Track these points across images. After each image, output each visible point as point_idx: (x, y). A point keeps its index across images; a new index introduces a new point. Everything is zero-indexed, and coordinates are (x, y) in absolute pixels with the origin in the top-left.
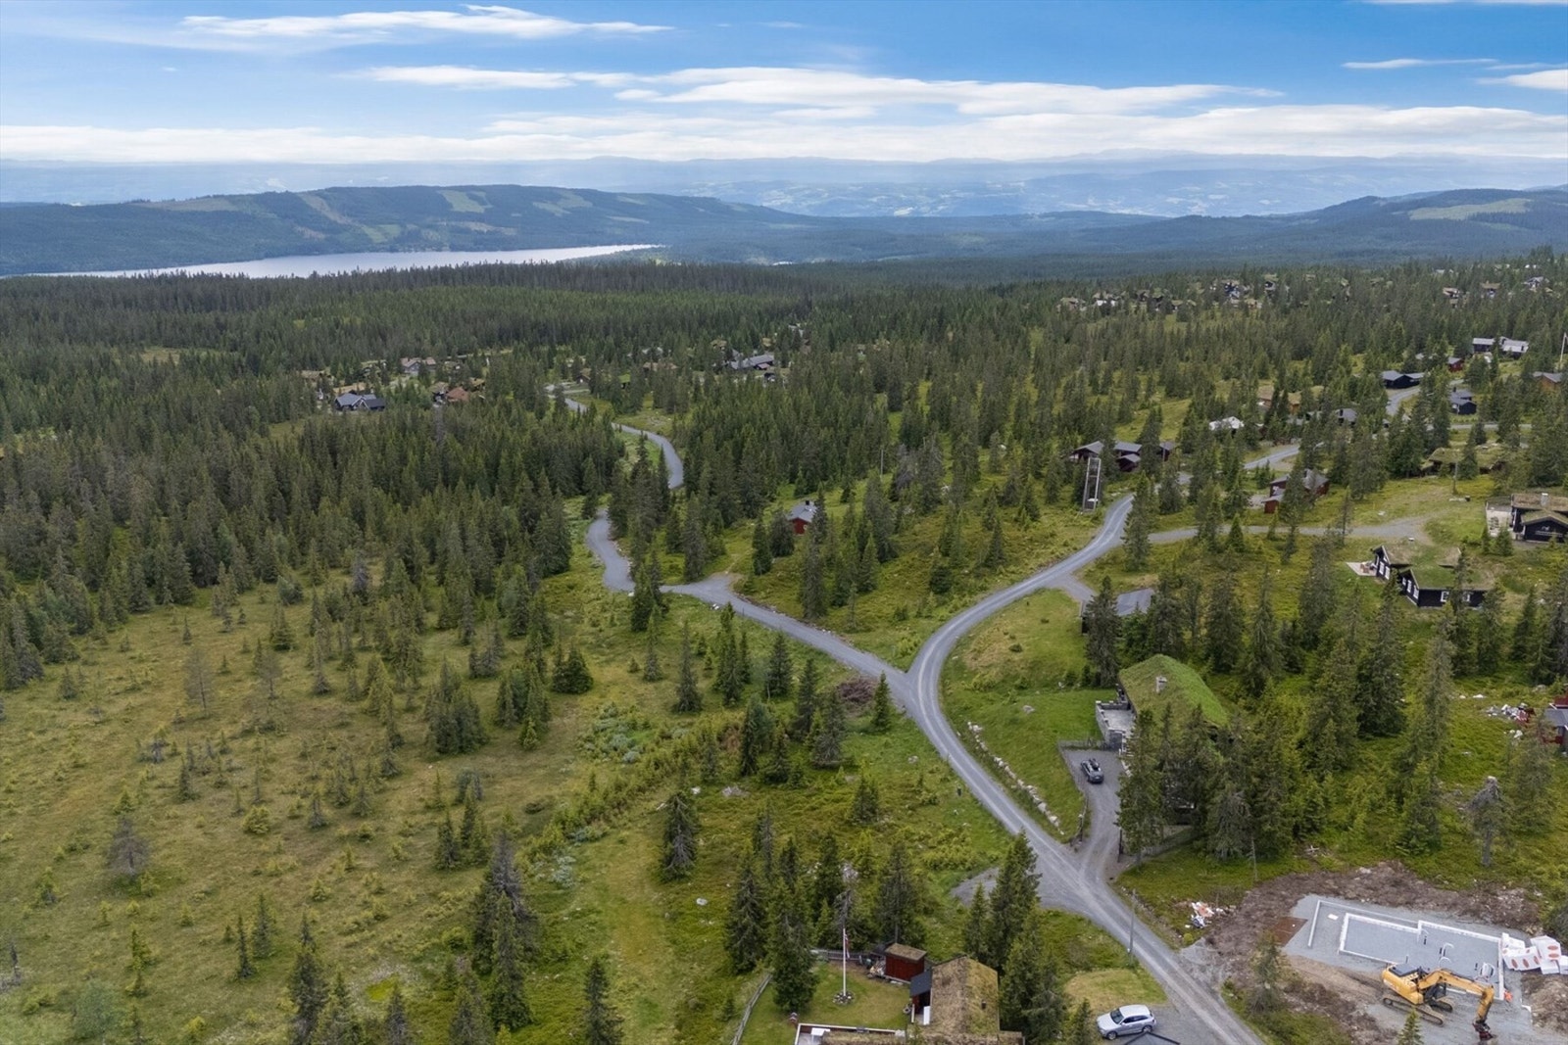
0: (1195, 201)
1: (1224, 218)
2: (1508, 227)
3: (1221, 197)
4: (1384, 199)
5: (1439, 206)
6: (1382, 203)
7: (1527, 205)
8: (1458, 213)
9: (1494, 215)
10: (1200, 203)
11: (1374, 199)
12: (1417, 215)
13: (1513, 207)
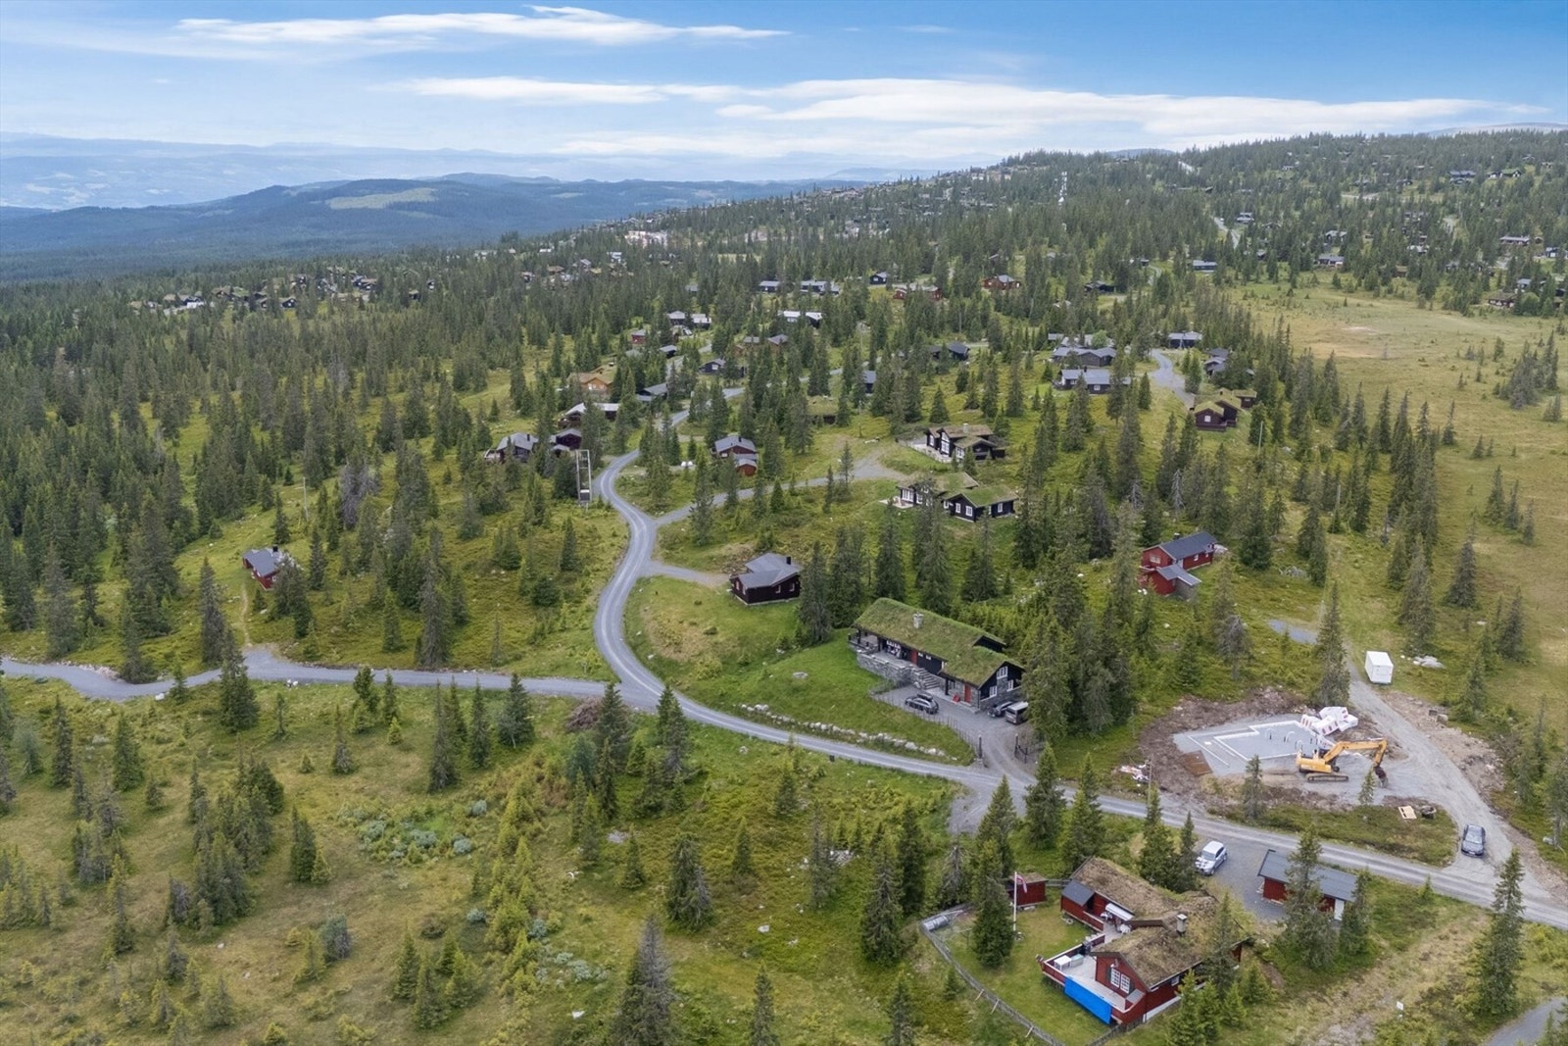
0: (71, 190)
1: (124, 209)
2: (423, 215)
3: (102, 186)
4: (293, 189)
5: (353, 195)
6: (294, 194)
7: (432, 194)
8: (376, 202)
9: (409, 204)
10: (78, 193)
11: (282, 188)
12: (336, 204)
13: (421, 195)
